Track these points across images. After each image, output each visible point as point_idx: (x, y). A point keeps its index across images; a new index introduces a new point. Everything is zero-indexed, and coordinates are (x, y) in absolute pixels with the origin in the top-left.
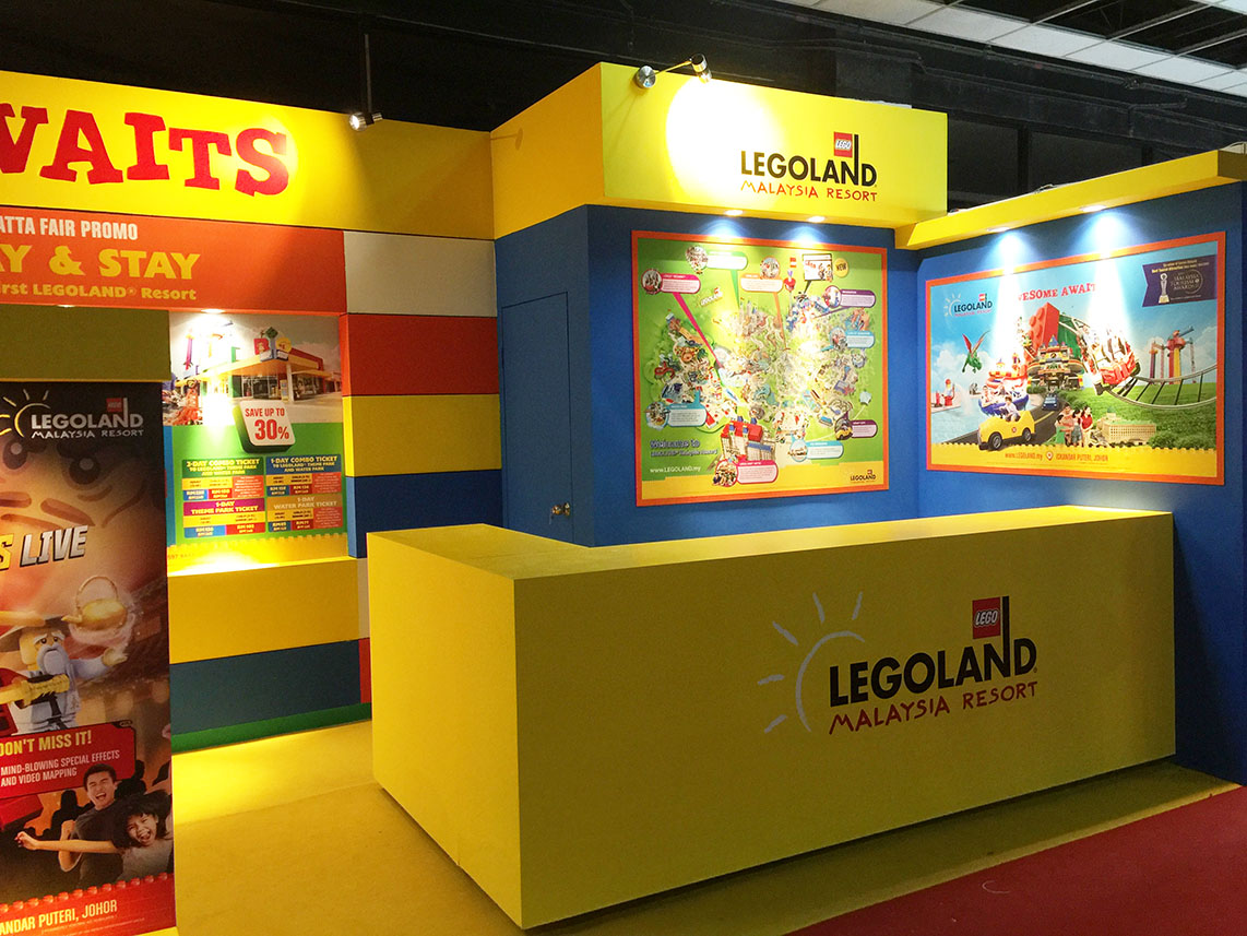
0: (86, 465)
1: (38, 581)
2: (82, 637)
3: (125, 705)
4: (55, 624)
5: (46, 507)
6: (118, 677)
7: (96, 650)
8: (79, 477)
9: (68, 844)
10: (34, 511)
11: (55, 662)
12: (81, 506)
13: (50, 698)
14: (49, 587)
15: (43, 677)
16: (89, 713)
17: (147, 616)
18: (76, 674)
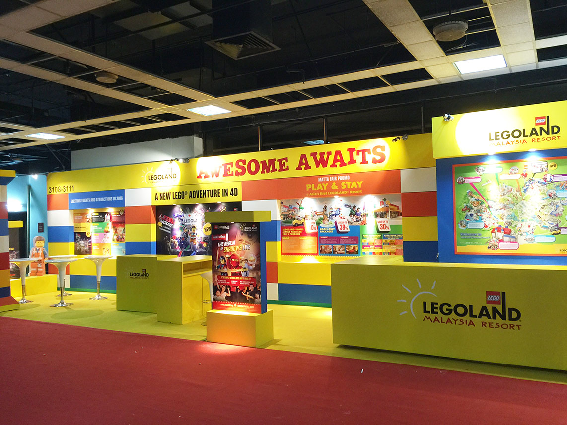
0: (250, 235)
1: (244, 253)
2: (250, 263)
3: (255, 275)
4: (246, 260)
5: (245, 241)
6: (254, 270)
7: (251, 265)
8: (250, 237)
9: (248, 295)
10: (244, 242)
11: (246, 266)
12: (250, 242)
13: (246, 271)
14: (246, 254)
15: (245, 268)
16: (250, 275)
17: (258, 260)
18: (249, 268)
